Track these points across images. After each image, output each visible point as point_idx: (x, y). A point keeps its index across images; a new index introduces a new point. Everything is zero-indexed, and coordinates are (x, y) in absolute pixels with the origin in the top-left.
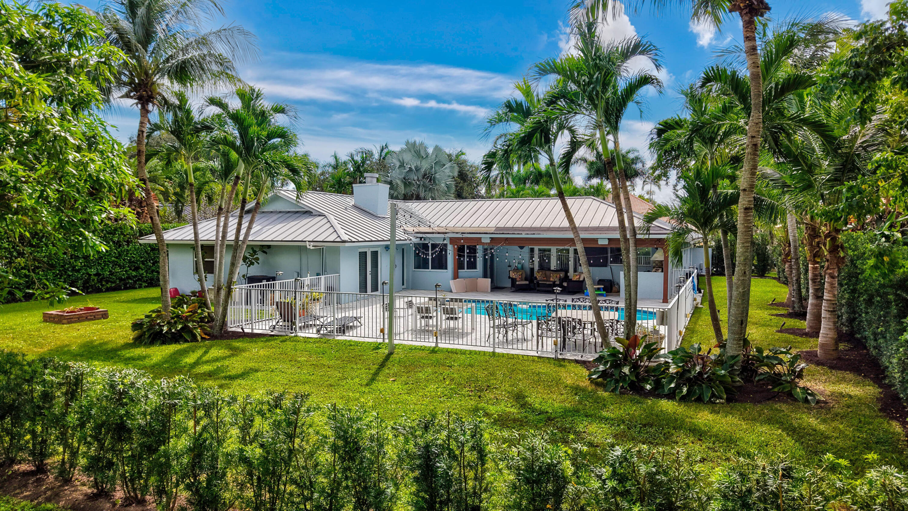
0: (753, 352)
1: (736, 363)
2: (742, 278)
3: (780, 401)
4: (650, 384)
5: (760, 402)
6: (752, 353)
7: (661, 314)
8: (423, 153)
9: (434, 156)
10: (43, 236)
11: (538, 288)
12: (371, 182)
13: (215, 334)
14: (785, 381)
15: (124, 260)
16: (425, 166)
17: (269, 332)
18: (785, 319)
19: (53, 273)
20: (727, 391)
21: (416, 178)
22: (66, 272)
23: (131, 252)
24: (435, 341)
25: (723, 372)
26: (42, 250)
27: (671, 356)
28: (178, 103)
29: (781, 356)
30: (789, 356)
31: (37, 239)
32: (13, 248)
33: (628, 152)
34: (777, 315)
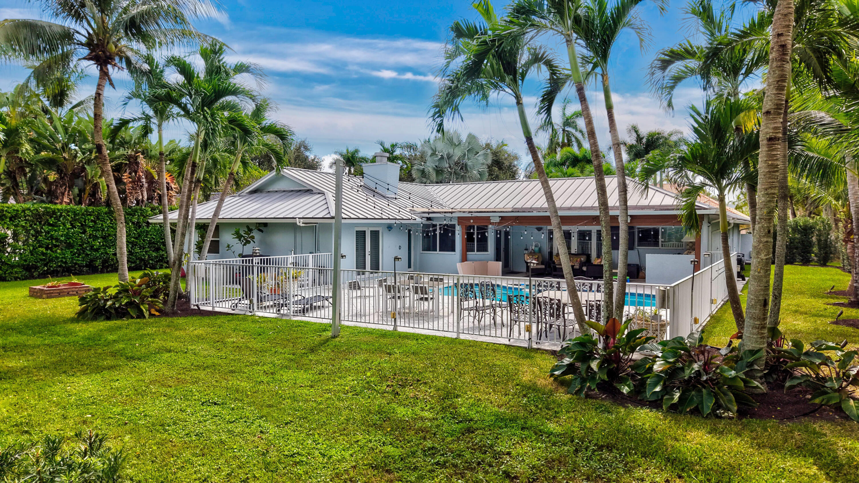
0: (787, 345)
1: (756, 360)
2: (765, 239)
3: (821, 418)
4: (629, 386)
5: (790, 418)
6: (785, 347)
7: (661, 293)
8: (455, 141)
9: (467, 144)
10: (61, 216)
11: (554, 273)
12: (381, 161)
13: (167, 310)
14: (831, 388)
15: (144, 240)
16: (457, 153)
17: (230, 311)
18: (844, 309)
19: (71, 252)
20: (740, 399)
21: (447, 165)
22: (84, 251)
23: (151, 233)
24: (393, 324)
25: (733, 373)
26: (59, 230)
27: (660, 348)
28: (149, 68)
29: (826, 353)
30: (840, 353)
31: (55, 218)
32: (31, 226)
33: (671, 135)
34: (835, 304)
